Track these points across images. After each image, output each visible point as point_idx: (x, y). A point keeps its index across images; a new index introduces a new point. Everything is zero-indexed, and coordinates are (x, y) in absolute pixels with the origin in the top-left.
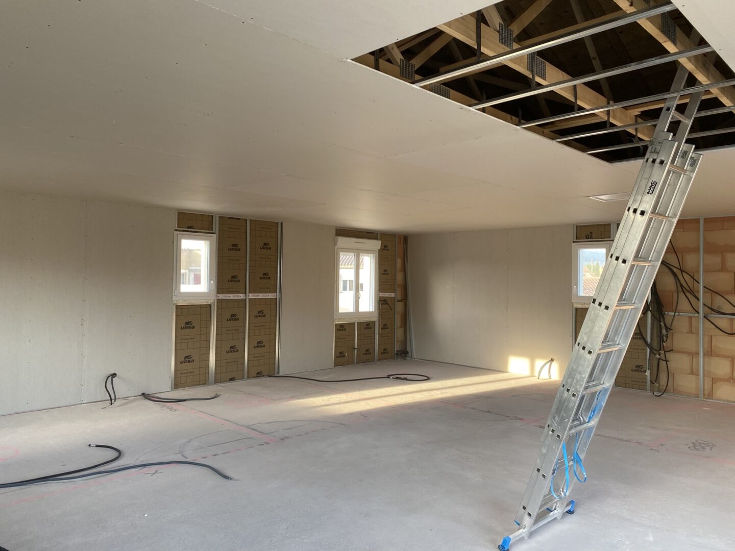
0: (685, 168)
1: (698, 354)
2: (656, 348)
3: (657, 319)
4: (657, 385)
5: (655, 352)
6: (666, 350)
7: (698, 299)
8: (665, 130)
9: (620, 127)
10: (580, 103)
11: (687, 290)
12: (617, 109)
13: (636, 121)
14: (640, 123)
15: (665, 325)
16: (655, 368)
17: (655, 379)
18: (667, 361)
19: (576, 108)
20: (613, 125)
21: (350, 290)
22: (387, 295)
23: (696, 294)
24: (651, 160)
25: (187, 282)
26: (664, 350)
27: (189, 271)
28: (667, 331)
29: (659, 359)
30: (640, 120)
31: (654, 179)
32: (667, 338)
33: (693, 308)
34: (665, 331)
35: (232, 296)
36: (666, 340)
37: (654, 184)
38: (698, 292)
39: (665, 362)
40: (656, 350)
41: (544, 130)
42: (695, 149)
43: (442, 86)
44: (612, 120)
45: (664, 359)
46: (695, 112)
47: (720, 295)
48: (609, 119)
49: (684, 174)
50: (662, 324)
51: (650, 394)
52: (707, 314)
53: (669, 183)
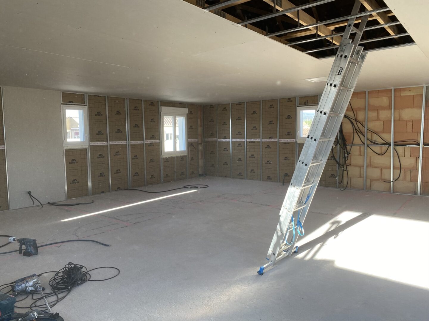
0: (358, 60)
1: (364, 166)
2: (342, 164)
3: (342, 148)
4: (342, 184)
5: (341, 166)
6: (347, 165)
7: (365, 137)
8: (348, 38)
9: (323, 37)
10: (301, 22)
11: (359, 132)
12: (321, 25)
13: (332, 33)
14: (334, 34)
15: (347, 151)
16: (341, 175)
17: (341, 181)
18: (347, 171)
19: (299, 25)
20: (319, 36)
21: (170, 139)
22: (193, 140)
23: (363, 133)
24: (340, 55)
25: (71, 137)
26: (346, 165)
27: (71, 131)
28: (348, 155)
29: (344, 170)
30: (334, 33)
31: (342, 66)
32: (348, 158)
33: (362, 141)
34: (347, 155)
35: (99, 144)
36: (347, 160)
37: (341, 69)
38: (365, 132)
39: (346, 172)
40: (342, 165)
41: (281, 39)
42: (364, 50)
43: (221, 11)
44: (319, 33)
45: (346, 170)
46: (364, 27)
47: (376, 134)
48: (317, 32)
49: (358, 64)
50: (345, 151)
51: (339, 189)
52: (369, 145)
53: (349, 69)
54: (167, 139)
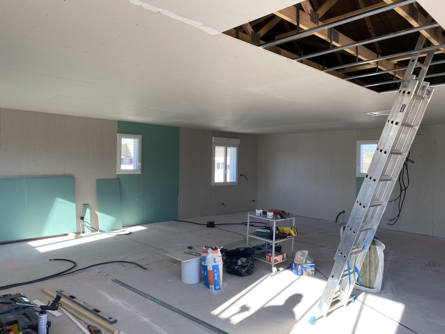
0: (424, 96)
8: (411, 73)
9: (385, 71)
10: (359, 56)
12: (383, 60)
13: (395, 67)
14: (397, 69)
19: (357, 60)
20: (380, 70)
21: (221, 168)
24: (402, 91)
25: (125, 164)
27: (126, 157)
31: (404, 103)
37: (404, 106)
41: (339, 73)
42: (430, 84)
43: (276, 47)
46: (430, 62)
48: (378, 66)
49: (423, 100)
53: (414, 105)
54: (218, 168)
